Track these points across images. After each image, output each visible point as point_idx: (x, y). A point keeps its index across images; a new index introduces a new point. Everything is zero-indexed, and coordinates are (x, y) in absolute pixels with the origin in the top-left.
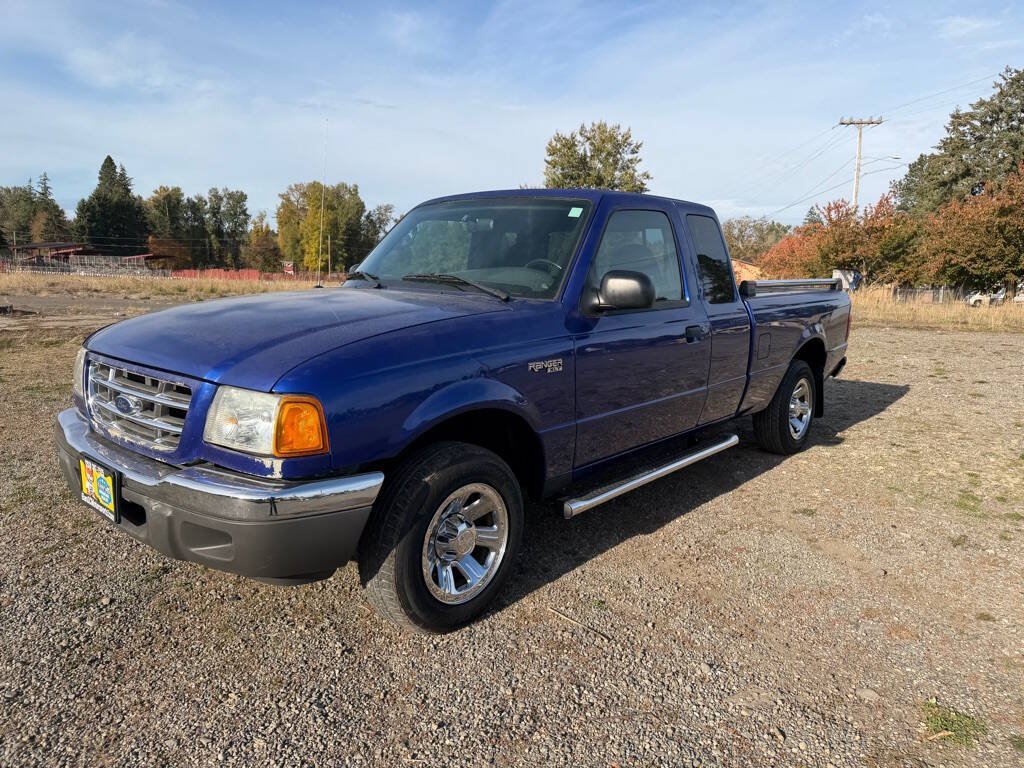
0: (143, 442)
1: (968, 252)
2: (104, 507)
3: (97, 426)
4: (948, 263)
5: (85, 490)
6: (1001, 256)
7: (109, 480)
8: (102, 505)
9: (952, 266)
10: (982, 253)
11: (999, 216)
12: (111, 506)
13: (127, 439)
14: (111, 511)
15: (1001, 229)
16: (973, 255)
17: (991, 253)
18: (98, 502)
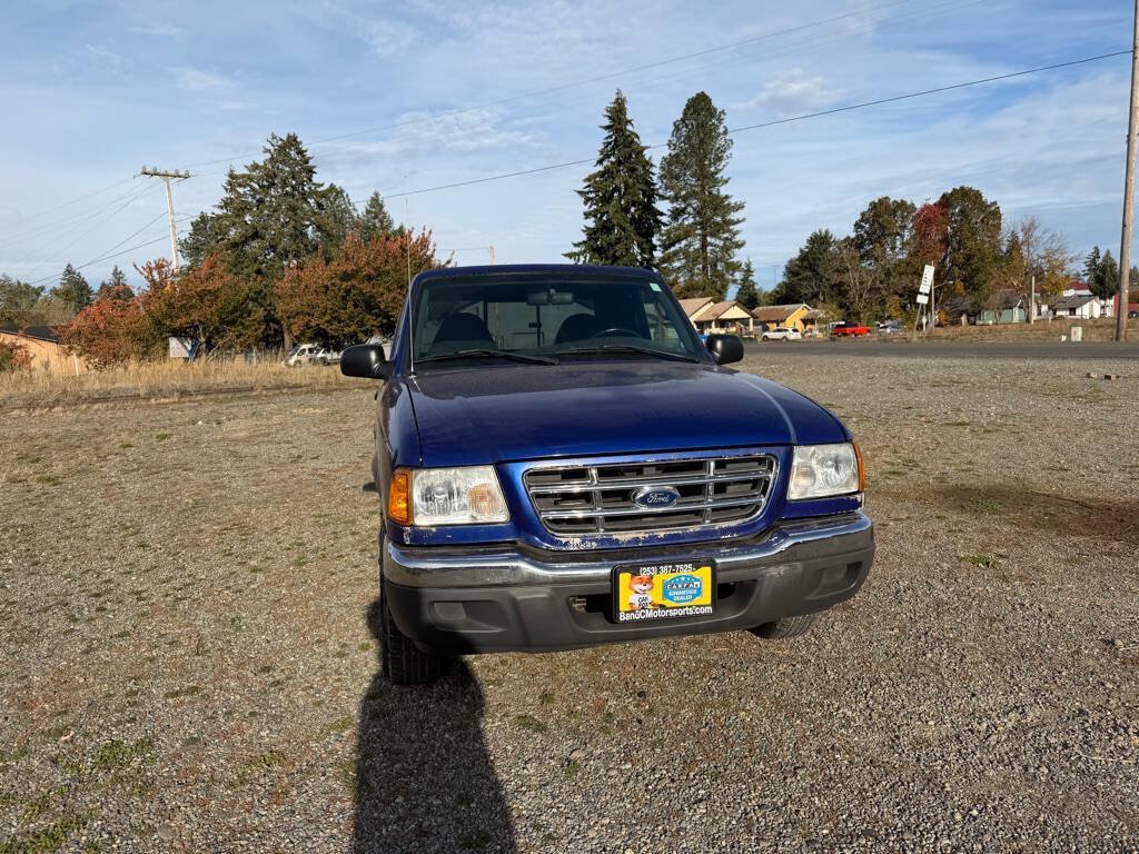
0: (696, 528)
1: (324, 315)
2: (682, 608)
3: (578, 541)
4: (307, 326)
5: (623, 606)
6: (351, 318)
7: (705, 573)
8: (673, 608)
9: (309, 328)
10: (335, 315)
11: (342, 279)
12: (706, 597)
13: (661, 534)
14: (704, 606)
15: (348, 291)
16: (327, 318)
17: (343, 315)
18: (662, 607)
